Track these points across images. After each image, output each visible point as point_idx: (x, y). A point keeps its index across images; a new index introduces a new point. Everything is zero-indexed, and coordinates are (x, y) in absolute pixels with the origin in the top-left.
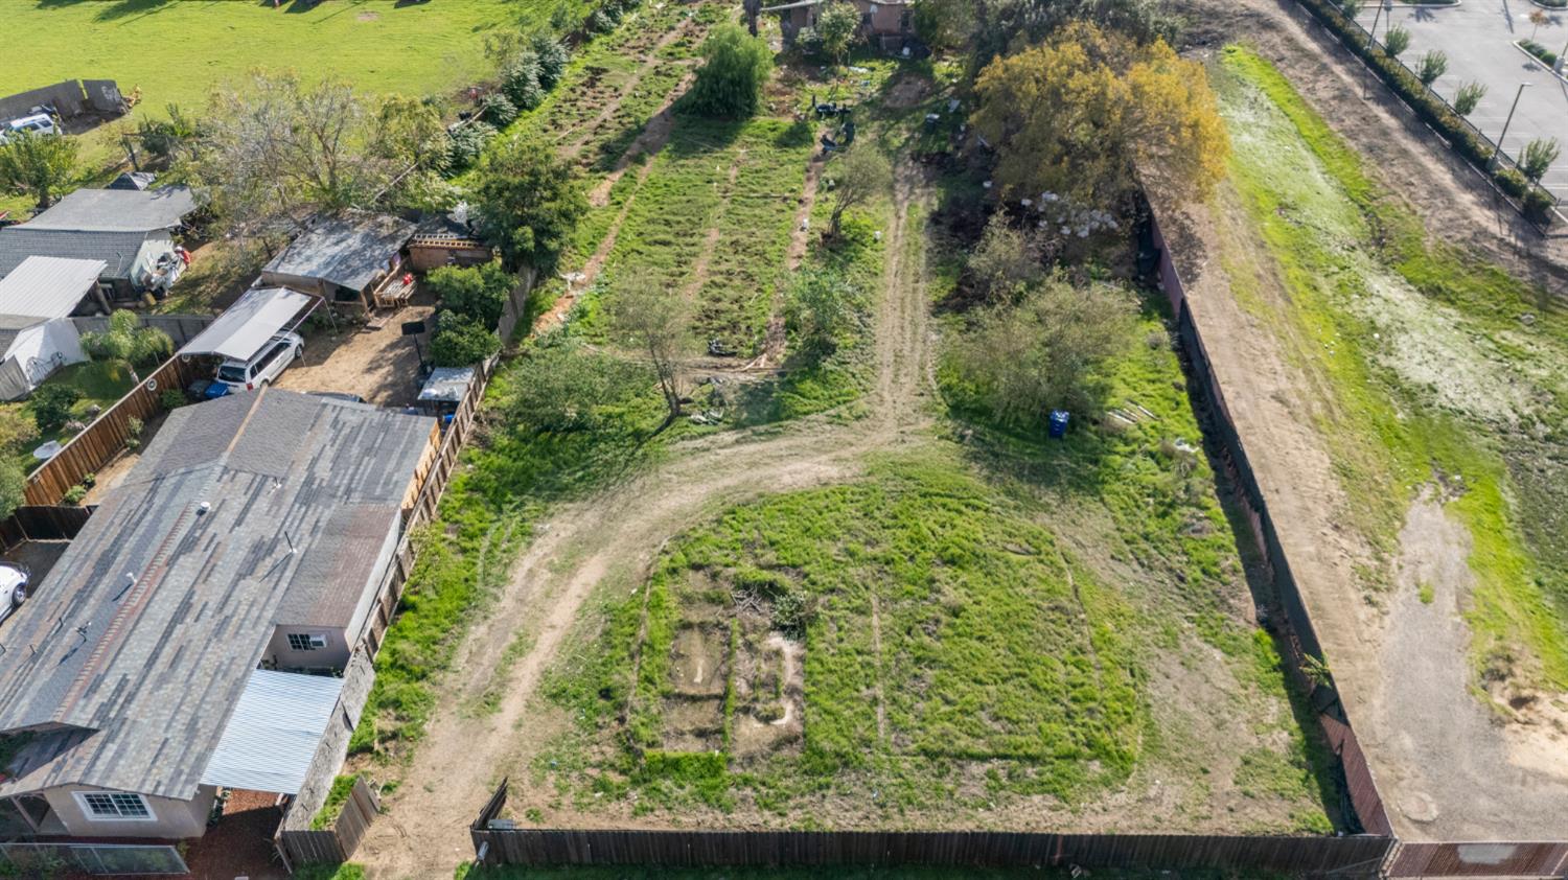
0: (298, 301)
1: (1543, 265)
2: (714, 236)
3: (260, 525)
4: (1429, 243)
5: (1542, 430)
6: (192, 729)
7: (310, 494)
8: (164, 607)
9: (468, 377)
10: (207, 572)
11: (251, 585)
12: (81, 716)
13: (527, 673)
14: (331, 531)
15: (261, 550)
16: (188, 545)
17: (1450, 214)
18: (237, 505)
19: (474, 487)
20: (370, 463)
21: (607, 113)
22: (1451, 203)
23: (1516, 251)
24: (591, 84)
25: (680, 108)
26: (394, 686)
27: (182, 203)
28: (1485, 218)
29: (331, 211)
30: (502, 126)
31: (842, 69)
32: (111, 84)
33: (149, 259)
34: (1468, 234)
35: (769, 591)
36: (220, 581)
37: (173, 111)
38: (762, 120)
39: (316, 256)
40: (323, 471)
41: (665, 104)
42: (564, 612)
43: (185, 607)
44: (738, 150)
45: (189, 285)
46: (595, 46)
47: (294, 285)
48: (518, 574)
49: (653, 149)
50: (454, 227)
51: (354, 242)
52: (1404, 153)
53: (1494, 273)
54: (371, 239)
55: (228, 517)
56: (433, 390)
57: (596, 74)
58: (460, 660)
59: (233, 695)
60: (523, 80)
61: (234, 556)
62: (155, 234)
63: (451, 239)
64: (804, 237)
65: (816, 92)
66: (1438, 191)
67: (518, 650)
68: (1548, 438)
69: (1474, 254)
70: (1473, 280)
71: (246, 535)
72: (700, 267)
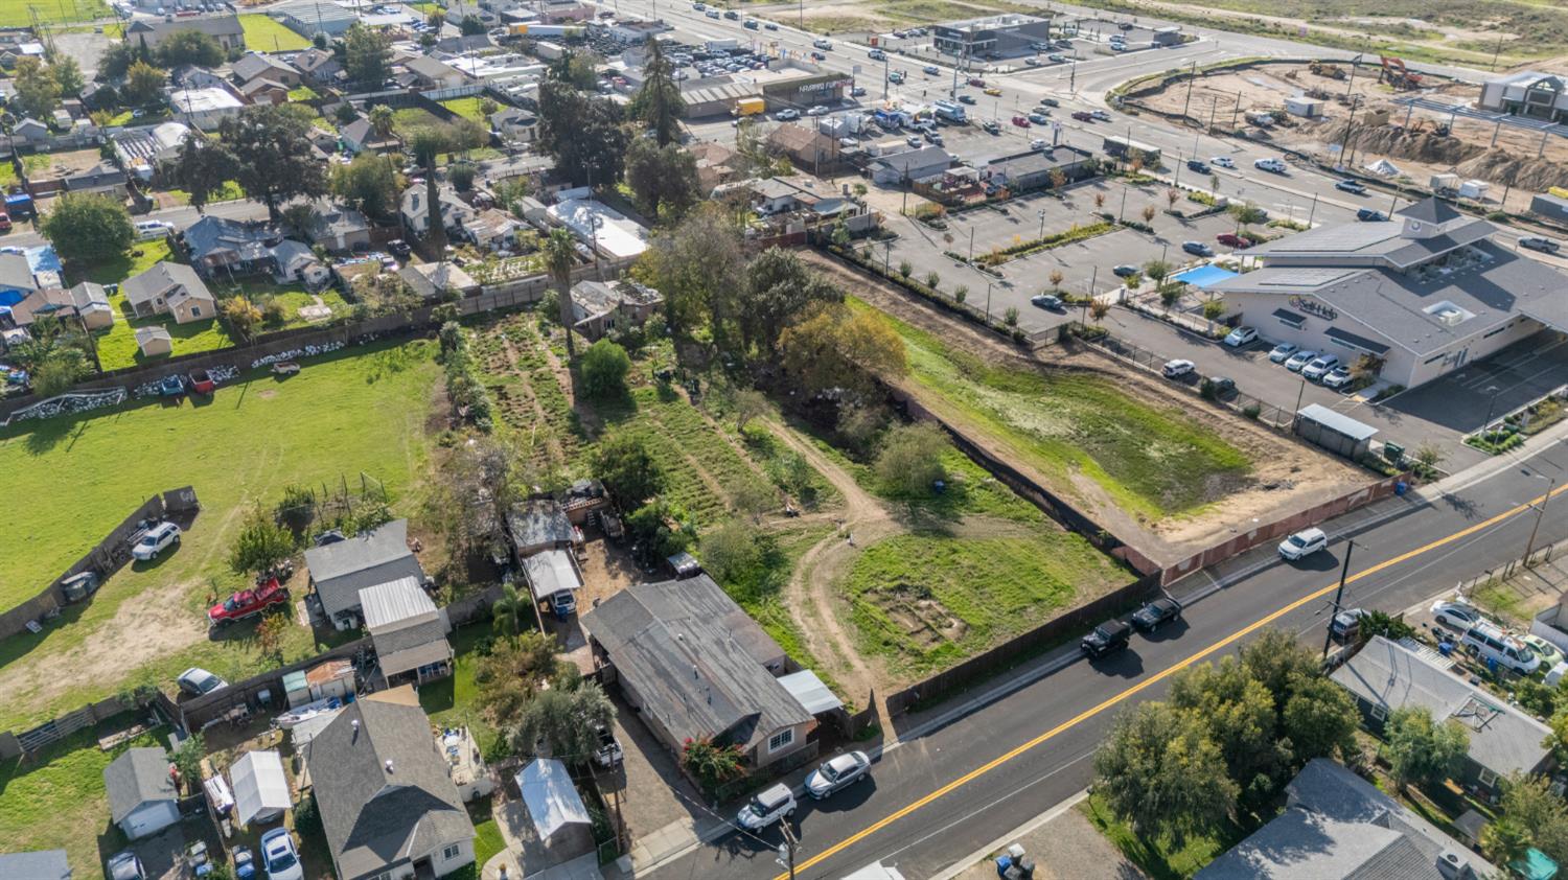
0: (559, 554)
1: (1040, 364)
2: (692, 458)
3: (706, 636)
4: (989, 367)
5: (1085, 433)
6: (784, 700)
7: (704, 620)
8: (719, 672)
9: (690, 555)
10: (715, 657)
12: (749, 711)
13: (848, 651)
14: (731, 628)
15: (719, 644)
17: (988, 351)
18: (687, 632)
21: (540, 412)
22: (985, 347)
23: (1026, 361)
24: (505, 397)
28: (1003, 348)
29: (507, 510)
34: (1002, 358)
35: (902, 588)
36: (722, 658)
37: (287, 490)
38: (637, 391)
39: (537, 532)
41: (569, 397)
42: (834, 628)
43: (726, 670)
44: (646, 411)
48: (799, 623)
49: (598, 424)
52: (946, 326)
53: (1023, 373)
55: (691, 637)
57: (499, 390)
59: (781, 688)
61: (714, 648)
64: (736, 445)
66: (975, 342)
67: (835, 646)
68: (1089, 436)
69: (1009, 367)
70: (1016, 378)
71: (707, 640)
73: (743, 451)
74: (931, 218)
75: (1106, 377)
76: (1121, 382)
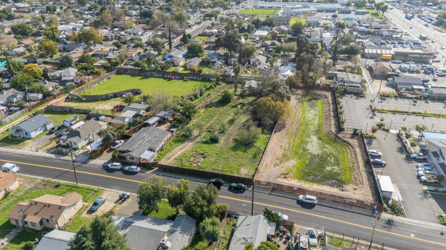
0: (159, 118)
1: (337, 137)
2: (216, 118)
3: (150, 138)
4: (324, 132)
5: (320, 156)
6: (140, 153)
7: (155, 137)
8: (139, 143)
9: (176, 129)
10: (143, 142)
11: (147, 143)
12: (130, 150)
13: (174, 157)
14: (157, 140)
15: (149, 141)
16: (142, 139)
17: (329, 128)
18: (147, 136)
19: (174, 141)
20: (162, 135)
21: (208, 100)
23: (334, 135)
24: (208, 96)
25: (219, 101)
26: (159, 156)
27: (147, 106)
28: (333, 129)
29: (165, 108)
30: (192, 101)
31: (247, 97)
32: (140, 90)
33: (142, 112)
34: (330, 131)
35: (203, 154)
36: (145, 142)
37: (148, 94)
38: (230, 104)
39: (162, 114)
40: (157, 135)
41: (217, 100)
42: (179, 153)
43: (141, 144)
44: (225, 107)
45: (146, 116)
46: (211, 91)
47: (158, 117)
48: (176, 149)
49: (213, 106)
50: (180, 112)
51: (167, 113)
52: (330, 119)
53: (329, 137)
54: (169, 113)
55: (146, 137)
56: (172, 130)
57: (209, 94)
58: (167, 155)
59: (144, 151)
60: (197, 95)
61: (146, 141)
62: (143, 109)
63: (179, 114)
64: (228, 119)
65: (241, 101)
66: (330, 125)
67: (173, 155)
69: (328, 134)
70: (326, 138)
71: (148, 139)
72: (211, 122)
73: (227, 121)
74: (384, 96)
75: (350, 147)
76: (352, 149)
